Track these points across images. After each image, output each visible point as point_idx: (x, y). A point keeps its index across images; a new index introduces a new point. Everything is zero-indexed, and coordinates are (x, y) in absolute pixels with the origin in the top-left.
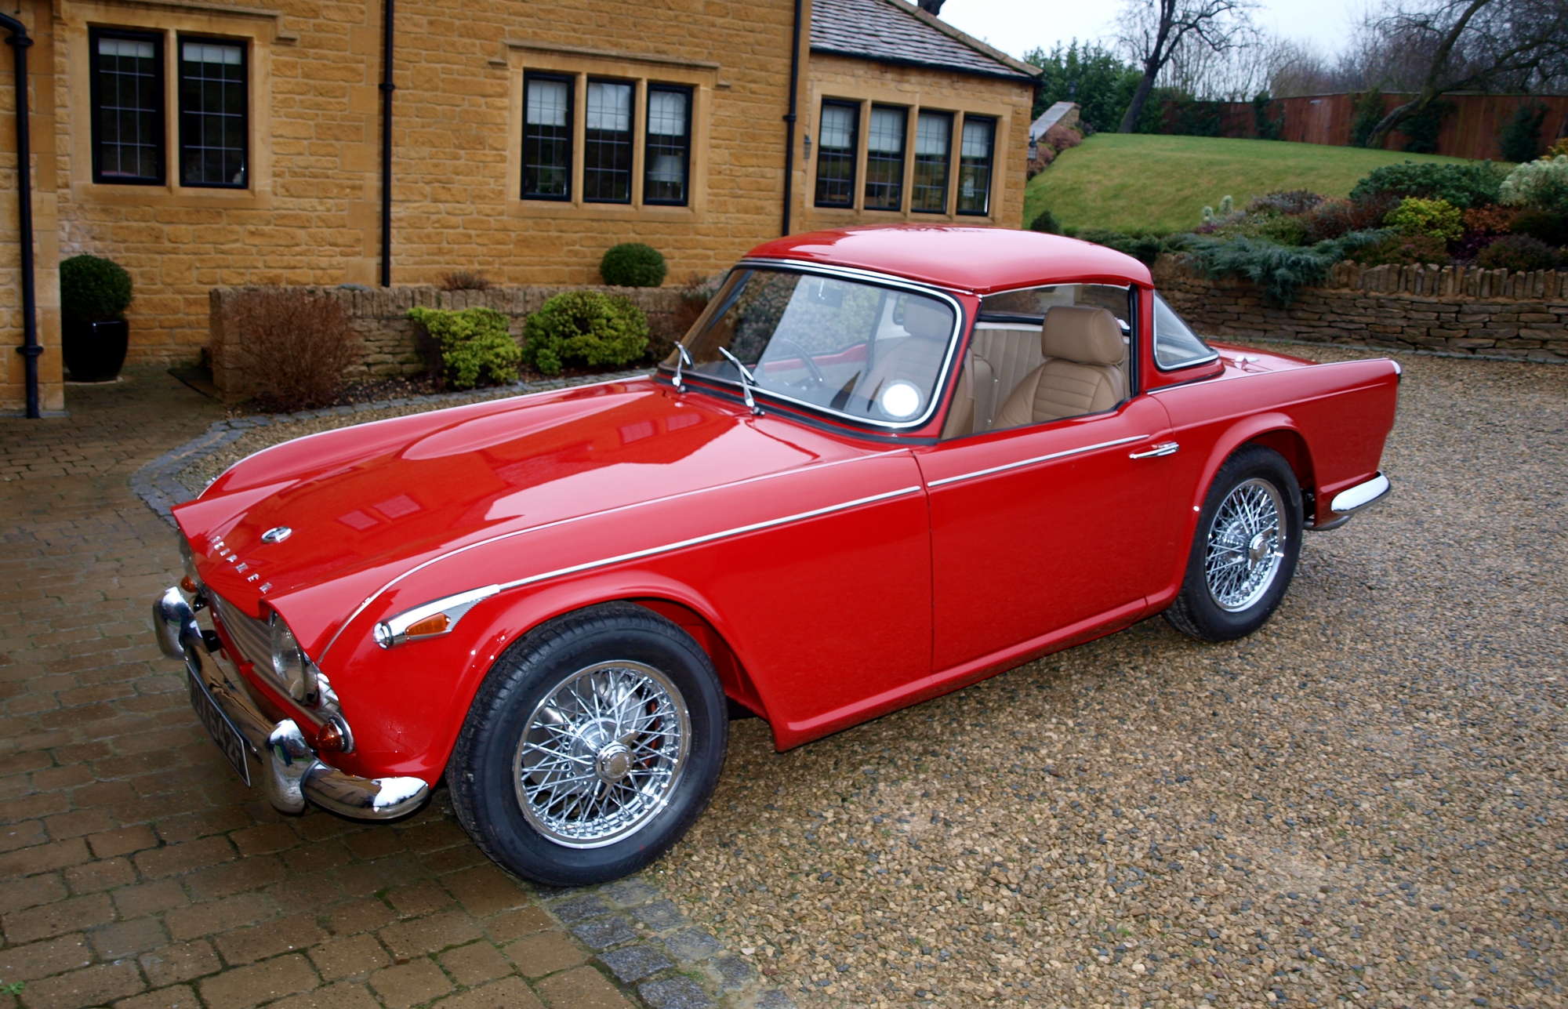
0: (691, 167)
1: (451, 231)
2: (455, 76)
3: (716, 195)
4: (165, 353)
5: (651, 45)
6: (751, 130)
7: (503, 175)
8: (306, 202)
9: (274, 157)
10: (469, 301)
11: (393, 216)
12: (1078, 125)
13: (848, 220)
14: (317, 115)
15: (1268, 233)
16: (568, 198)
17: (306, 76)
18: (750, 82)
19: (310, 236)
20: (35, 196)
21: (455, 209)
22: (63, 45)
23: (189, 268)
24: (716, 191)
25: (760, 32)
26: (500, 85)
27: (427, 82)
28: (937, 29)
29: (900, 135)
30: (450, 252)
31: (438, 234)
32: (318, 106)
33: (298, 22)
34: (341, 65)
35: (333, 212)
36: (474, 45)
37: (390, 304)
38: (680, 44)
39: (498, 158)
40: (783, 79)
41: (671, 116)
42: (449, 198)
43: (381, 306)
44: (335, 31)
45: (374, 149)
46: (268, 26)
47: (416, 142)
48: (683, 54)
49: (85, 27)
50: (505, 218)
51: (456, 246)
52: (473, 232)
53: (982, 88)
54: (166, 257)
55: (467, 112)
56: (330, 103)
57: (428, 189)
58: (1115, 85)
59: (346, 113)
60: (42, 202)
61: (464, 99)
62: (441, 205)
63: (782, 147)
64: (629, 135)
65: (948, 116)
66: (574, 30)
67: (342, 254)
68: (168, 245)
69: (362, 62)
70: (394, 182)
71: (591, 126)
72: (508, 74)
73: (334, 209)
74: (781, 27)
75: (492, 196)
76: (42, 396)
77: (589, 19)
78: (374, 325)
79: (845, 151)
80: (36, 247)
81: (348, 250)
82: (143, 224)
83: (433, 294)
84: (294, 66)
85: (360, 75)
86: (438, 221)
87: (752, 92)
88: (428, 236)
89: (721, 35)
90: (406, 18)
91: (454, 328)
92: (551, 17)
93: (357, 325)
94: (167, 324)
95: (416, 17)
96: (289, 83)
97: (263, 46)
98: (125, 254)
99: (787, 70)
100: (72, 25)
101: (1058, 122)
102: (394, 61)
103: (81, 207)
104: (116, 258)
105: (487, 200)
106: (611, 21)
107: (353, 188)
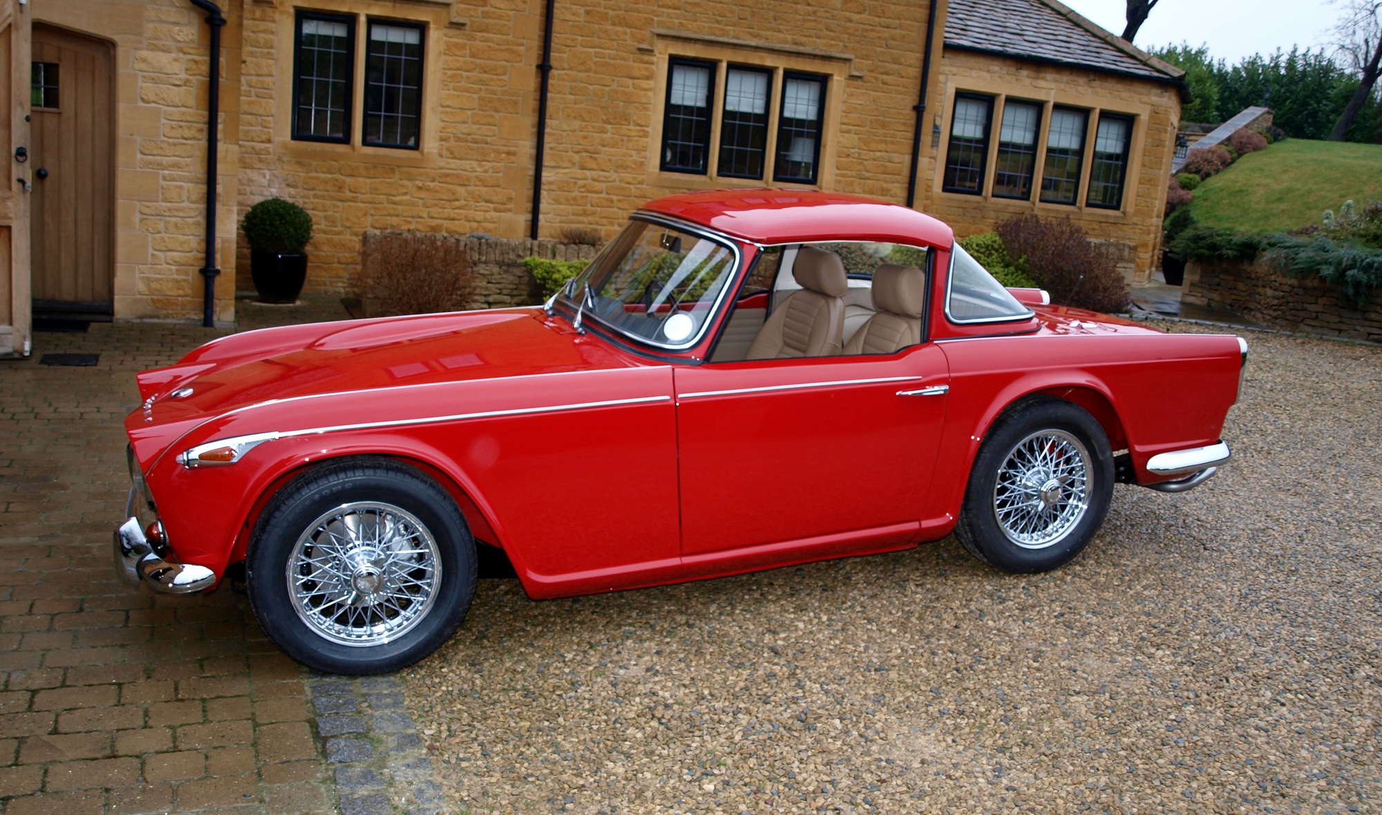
0: (822, 149)
1: (595, 195)
2: (607, 60)
3: (843, 176)
4: (340, 284)
5: (789, 38)
6: (881, 118)
7: (645, 149)
8: (466, 164)
9: (442, 124)
10: (581, 255)
11: (544, 179)
12: (1269, 130)
13: (975, 205)
14: (481, 89)
15: (1361, 236)
16: (704, 171)
17: (473, 55)
18: (882, 73)
19: (468, 192)
20: (221, 147)
21: (599, 176)
22: (274, 25)
23: (365, 215)
24: (843, 172)
25: (895, 28)
26: (646, 69)
27: (582, 64)
28: (1087, 31)
29: (1034, 129)
30: (593, 214)
31: (583, 197)
32: (482, 82)
33: (470, 9)
34: (503, 47)
35: (490, 174)
36: (625, 33)
37: (511, 253)
38: (817, 37)
39: (641, 133)
40: (915, 71)
41: (805, 102)
42: (594, 166)
43: (503, 254)
44: (500, 17)
45: (530, 120)
46: (443, 11)
47: (568, 116)
48: (821, 47)
49: (292, 11)
50: (644, 186)
51: (599, 209)
52: (615, 198)
53: (1120, 87)
54: (346, 204)
55: (616, 92)
56: (493, 80)
57: (576, 157)
58: (1332, 93)
59: (505, 88)
60: (227, 151)
61: (613, 80)
62: (588, 173)
63: (910, 135)
64: (764, 118)
65: (1084, 113)
66: (718, 22)
67: (496, 210)
68: (348, 194)
69: (522, 45)
70: (546, 150)
71: (729, 108)
72: (655, 59)
73: (491, 170)
74: (915, 24)
75: (634, 166)
76: (217, 309)
77: (732, 12)
78: (496, 270)
79: (977, 141)
80: (220, 189)
81: (502, 207)
82: (329, 176)
83: (549, 246)
84: (463, 47)
85: (520, 56)
86: (584, 187)
87: (884, 83)
88: (575, 199)
89: (857, 30)
90: (566, 8)
91: (556, 276)
92: (698, 9)
93: (481, 269)
94: (343, 260)
95: (573, 7)
96: (458, 61)
97: (437, 29)
98: (312, 200)
99: (919, 64)
100: (281, 8)
101: (1246, 126)
102: (552, 44)
103: (279, 159)
104: (305, 203)
105: (629, 170)
106: (753, 14)
107: (508, 153)
